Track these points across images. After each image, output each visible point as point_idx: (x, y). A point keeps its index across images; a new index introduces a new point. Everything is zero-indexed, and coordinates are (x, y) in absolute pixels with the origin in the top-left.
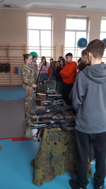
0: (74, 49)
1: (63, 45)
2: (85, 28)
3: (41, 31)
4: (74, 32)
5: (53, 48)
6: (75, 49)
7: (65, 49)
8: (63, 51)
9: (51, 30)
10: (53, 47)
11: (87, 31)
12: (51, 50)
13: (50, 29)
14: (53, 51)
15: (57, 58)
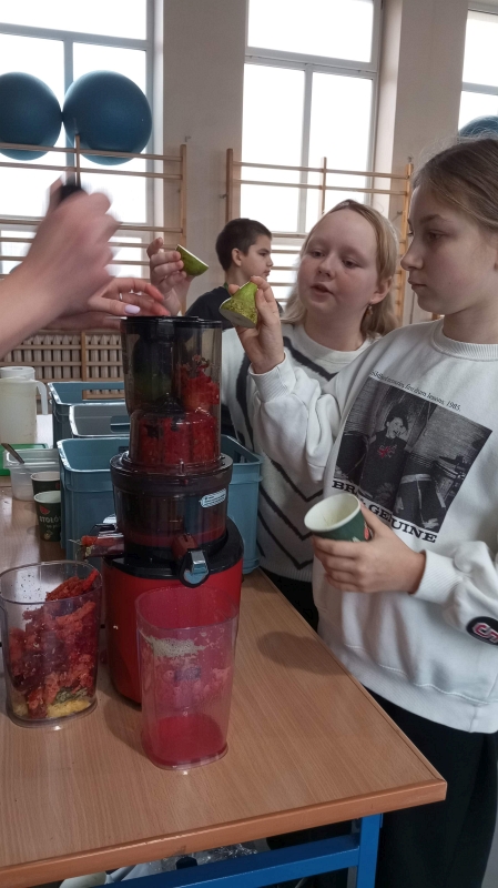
0: (295, 177)
1: (229, 152)
2: (364, 54)
3: (76, 46)
4: (300, 75)
5: (159, 167)
6: (304, 178)
7: (246, 173)
8: (234, 190)
9: (148, 46)
10: (159, 157)
11: (376, 71)
12: (150, 175)
13: (142, 35)
14: (160, 183)
15: (188, 232)
